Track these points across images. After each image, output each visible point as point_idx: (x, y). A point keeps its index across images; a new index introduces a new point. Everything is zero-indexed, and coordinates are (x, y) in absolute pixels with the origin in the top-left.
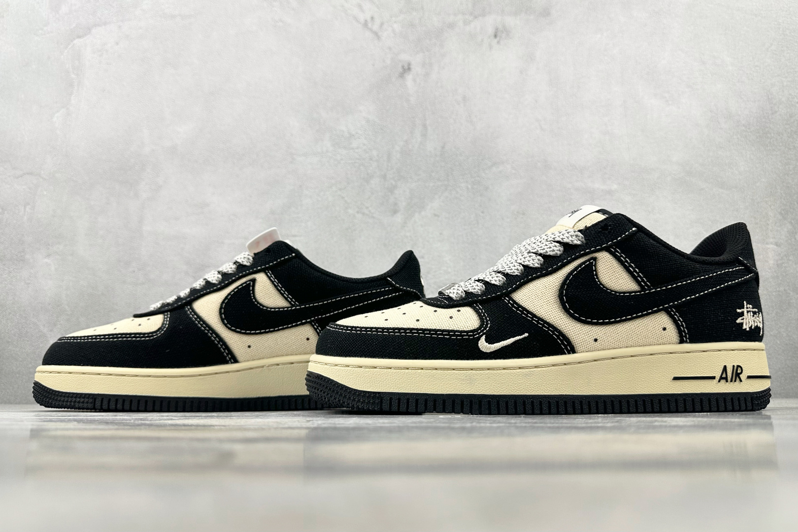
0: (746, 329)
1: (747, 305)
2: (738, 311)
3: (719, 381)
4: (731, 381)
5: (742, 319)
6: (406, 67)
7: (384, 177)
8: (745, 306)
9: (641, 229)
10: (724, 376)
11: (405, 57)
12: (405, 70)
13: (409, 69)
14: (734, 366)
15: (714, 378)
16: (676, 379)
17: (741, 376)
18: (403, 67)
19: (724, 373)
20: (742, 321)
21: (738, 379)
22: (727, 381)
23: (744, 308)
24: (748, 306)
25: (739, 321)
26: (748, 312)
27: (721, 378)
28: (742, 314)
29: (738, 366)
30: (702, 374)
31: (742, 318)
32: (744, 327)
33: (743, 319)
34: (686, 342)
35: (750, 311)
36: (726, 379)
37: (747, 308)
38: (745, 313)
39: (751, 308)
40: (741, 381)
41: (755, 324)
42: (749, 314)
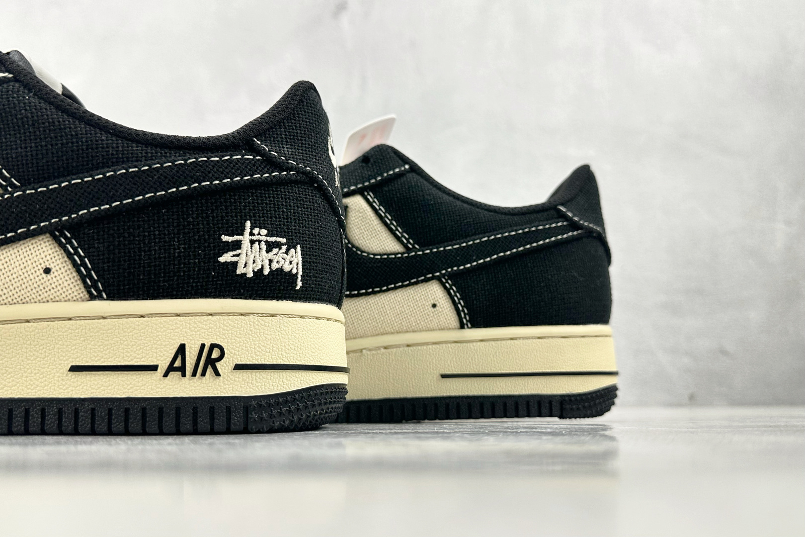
0: (245, 274)
1: (252, 229)
2: (225, 238)
3: (166, 375)
4: (194, 374)
5: (234, 256)
8: (248, 230)
10: (178, 364)
14: (203, 346)
15: (154, 368)
16: (74, 369)
17: (219, 365)
19: (180, 356)
20: (235, 259)
21: (210, 370)
22: (184, 375)
23: (242, 234)
24: (256, 231)
25: (226, 258)
26: (252, 242)
27: (171, 369)
28: (237, 245)
29: (213, 346)
30: (132, 360)
31: (235, 253)
32: (240, 270)
33: (238, 255)
34: (100, 297)
35: (260, 241)
36: (182, 370)
37: (251, 234)
38: (246, 244)
39: (266, 236)
40: (217, 374)
41: (275, 266)
42: (256, 245)
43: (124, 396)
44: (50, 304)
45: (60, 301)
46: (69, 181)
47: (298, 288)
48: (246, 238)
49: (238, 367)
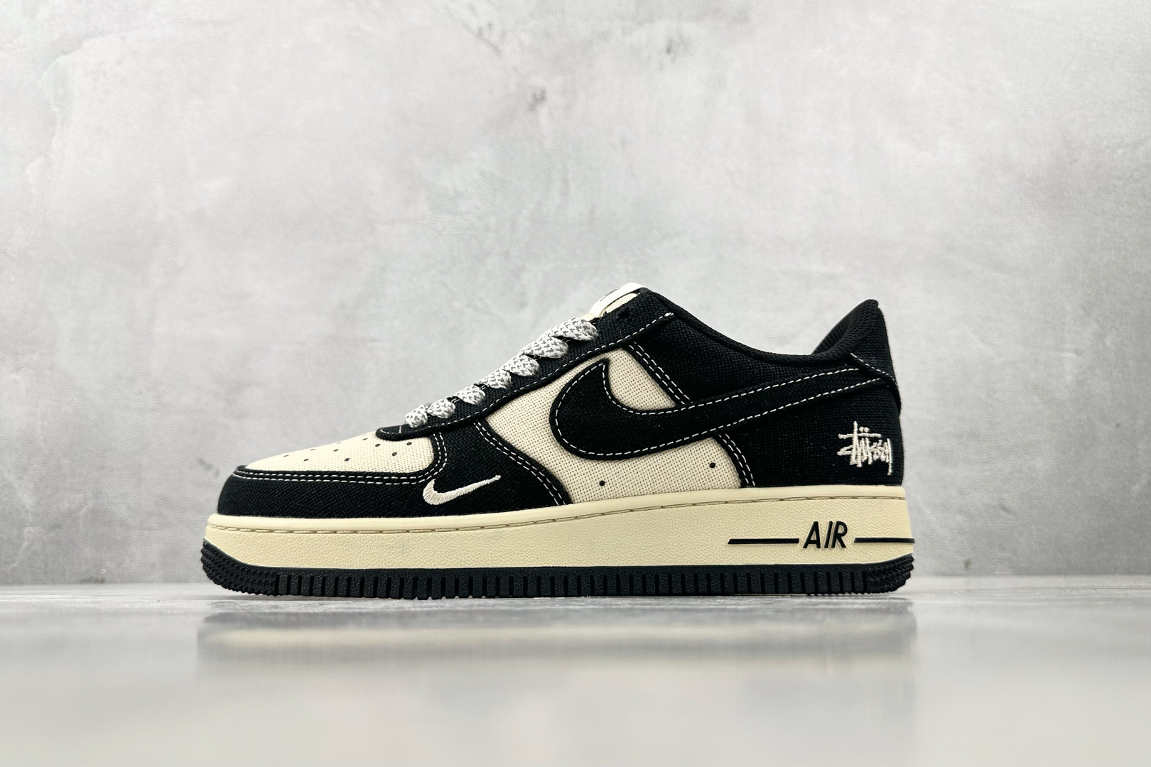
0: (856, 465)
1: (859, 428)
2: (841, 436)
3: (805, 547)
4: (826, 546)
5: (848, 450)
6: (538, 95)
7: (506, 255)
8: (856, 430)
9: (680, 314)
10: (814, 538)
11: (537, 81)
12: (537, 99)
13: (543, 98)
14: (831, 523)
15: (796, 541)
16: (733, 542)
17: (843, 538)
18: (534, 96)
19: (814, 533)
20: (849, 453)
21: (838, 543)
22: (819, 547)
23: (852, 432)
24: (861, 429)
25: (842, 452)
26: (860, 438)
27: (809, 542)
28: (849, 442)
29: (839, 523)
30: (777, 534)
31: (848, 448)
32: (853, 461)
34: (751, 485)
35: (865, 437)
36: (817, 543)
37: (859, 432)
38: (855, 440)
39: (868, 433)
40: (843, 546)
41: (876, 457)
42: (863, 441)
43: (772, 563)
44: (712, 492)
45: (719, 488)
46: (730, 397)
47: (889, 474)
48: (855, 436)
49: (859, 541)
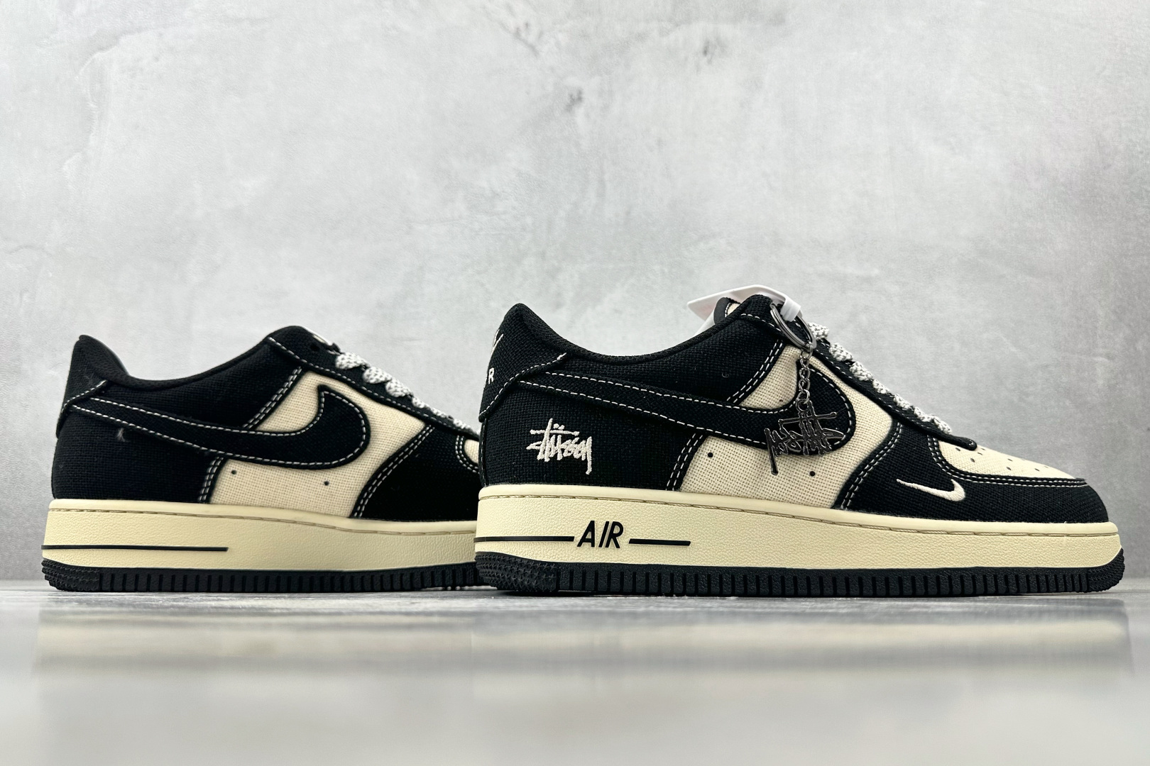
6: (575, 96)
7: (543, 255)
11: (573, 82)
12: (573, 100)
13: (580, 99)
18: (571, 96)
